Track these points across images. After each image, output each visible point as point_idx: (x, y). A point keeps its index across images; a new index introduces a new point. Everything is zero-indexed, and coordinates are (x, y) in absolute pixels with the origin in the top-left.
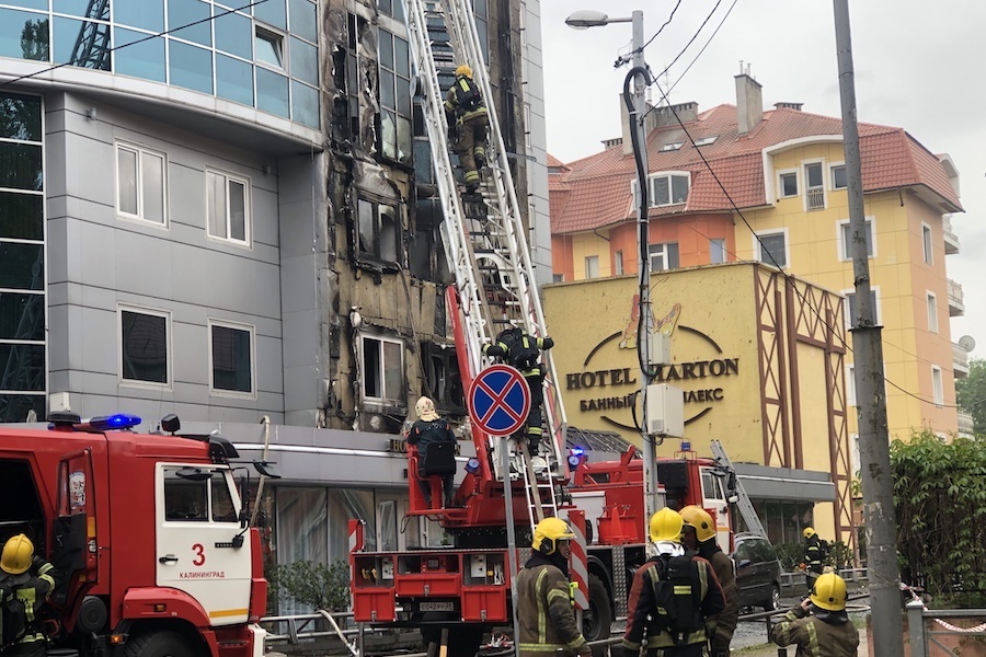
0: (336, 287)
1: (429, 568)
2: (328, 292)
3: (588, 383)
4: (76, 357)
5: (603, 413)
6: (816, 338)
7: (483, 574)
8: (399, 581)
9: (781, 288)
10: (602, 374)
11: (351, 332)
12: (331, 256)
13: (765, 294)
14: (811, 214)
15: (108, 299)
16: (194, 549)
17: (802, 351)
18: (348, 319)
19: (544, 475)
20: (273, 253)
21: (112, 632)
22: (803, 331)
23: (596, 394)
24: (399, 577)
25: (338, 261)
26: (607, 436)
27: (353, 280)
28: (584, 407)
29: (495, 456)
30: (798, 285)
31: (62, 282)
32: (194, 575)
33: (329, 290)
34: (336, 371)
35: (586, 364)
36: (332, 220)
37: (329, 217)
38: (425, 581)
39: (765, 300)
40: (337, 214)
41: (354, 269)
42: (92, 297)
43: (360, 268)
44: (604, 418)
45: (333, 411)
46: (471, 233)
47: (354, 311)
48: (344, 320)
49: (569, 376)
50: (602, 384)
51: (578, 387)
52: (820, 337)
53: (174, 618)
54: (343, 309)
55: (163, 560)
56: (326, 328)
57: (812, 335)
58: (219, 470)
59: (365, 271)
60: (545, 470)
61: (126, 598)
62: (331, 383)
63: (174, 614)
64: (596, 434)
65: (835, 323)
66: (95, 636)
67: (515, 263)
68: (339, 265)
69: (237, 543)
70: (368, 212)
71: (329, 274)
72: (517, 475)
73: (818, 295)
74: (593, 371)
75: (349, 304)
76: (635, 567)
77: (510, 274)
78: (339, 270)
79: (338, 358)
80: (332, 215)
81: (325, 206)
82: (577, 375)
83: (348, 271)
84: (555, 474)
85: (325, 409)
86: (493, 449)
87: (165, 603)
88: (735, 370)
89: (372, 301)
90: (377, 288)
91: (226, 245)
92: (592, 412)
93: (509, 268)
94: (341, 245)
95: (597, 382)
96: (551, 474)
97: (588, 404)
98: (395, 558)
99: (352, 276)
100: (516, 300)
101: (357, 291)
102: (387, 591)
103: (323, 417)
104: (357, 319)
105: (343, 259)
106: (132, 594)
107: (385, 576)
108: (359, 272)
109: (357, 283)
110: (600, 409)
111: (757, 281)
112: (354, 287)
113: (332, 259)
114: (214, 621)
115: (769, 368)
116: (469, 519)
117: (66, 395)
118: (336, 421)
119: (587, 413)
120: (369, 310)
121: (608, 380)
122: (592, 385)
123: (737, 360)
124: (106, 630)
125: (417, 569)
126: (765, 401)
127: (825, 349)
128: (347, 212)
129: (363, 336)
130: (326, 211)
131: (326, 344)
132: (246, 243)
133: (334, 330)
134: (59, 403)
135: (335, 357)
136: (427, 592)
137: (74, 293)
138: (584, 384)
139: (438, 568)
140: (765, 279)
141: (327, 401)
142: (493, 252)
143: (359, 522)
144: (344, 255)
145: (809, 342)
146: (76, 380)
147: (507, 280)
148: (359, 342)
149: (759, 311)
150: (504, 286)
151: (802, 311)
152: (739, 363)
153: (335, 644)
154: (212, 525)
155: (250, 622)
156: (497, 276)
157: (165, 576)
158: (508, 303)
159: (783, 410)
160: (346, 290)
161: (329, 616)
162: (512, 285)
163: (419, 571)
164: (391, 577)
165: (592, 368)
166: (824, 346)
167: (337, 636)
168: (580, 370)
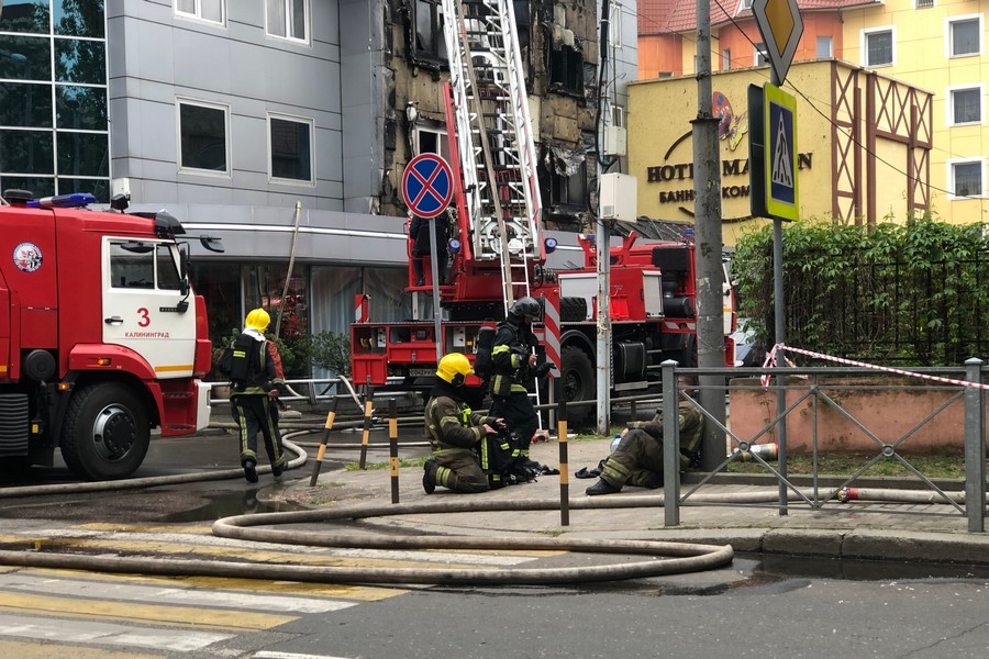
0: (392, 83)
1: (417, 339)
2: (383, 87)
3: (668, 175)
4: (135, 145)
5: (680, 204)
6: (898, 133)
7: (463, 344)
8: (391, 349)
9: (862, 84)
10: (681, 167)
11: (407, 126)
12: (386, 54)
13: (844, 91)
14: (920, 11)
15: (167, 93)
16: (139, 311)
17: (882, 149)
18: (404, 114)
19: (520, 255)
20: (332, 52)
21: (61, 381)
22: (884, 126)
23: (675, 186)
24: (390, 346)
25: (395, 59)
26: (681, 225)
27: (410, 77)
28: (663, 199)
29: (474, 238)
30: (880, 81)
31: (121, 77)
32: (140, 335)
33: (384, 86)
34: (391, 162)
35: (666, 158)
36: (389, 20)
37: (385, 17)
38: (412, 350)
39: (843, 97)
40: (394, 14)
41: (411, 67)
42: (151, 91)
43: (418, 66)
44: (682, 209)
45: (388, 199)
46: (468, 33)
47: (411, 106)
48: (401, 115)
49: (650, 169)
50: (681, 177)
51: (658, 180)
52: (903, 131)
53: (119, 371)
54: (400, 104)
55: (109, 321)
56: (382, 122)
57: (894, 130)
58: (164, 244)
59: (422, 69)
60: (522, 251)
61: (73, 351)
62: (385, 172)
63: (119, 367)
64: (670, 224)
65: (921, 119)
66: (44, 384)
67: (508, 61)
68: (396, 63)
69: (182, 308)
70: (426, 11)
71: (384, 71)
72: (494, 255)
73: (903, 92)
74: (673, 165)
75: (406, 99)
76: (625, 342)
77: (503, 71)
78: (396, 67)
79: (395, 150)
80: (389, 15)
81: (381, 6)
82: (657, 168)
83: (405, 69)
84: (530, 255)
85: (381, 196)
86: (473, 231)
87: (110, 358)
88: (809, 164)
89: (430, 97)
90: (435, 85)
91: (284, 43)
92: (671, 203)
93: (502, 65)
94: (397, 44)
95: (677, 176)
96: (526, 255)
97: (667, 196)
98: (388, 329)
99: (409, 73)
100: (508, 95)
101: (414, 87)
102: (380, 358)
103: (377, 204)
104: (413, 113)
105: (401, 57)
106: (78, 349)
107: (381, 345)
108: (416, 69)
109: (414, 80)
110: (678, 200)
111: (835, 77)
112: (411, 83)
113: (388, 58)
114: (160, 375)
115: (844, 163)
116: (457, 295)
117: (126, 181)
118: (392, 208)
119: (666, 205)
120: (426, 106)
121: (686, 173)
122: (672, 177)
123: (810, 155)
124: (56, 379)
125: (408, 340)
126: (836, 194)
127: (908, 145)
128: (405, 13)
129: (419, 129)
130: (382, 12)
131: (382, 137)
132: (306, 42)
133: (390, 125)
134: (121, 187)
135: (390, 149)
136: (414, 359)
137: (132, 87)
138: (664, 177)
139: (426, 338)
140: (843, 76)
141: (381, 189)
142: (488, 50)
143: (365, 297)
144: (400, 54)
145: (891, 138)
146: (135, 167)
147: (500, 77)
148: (415, 135)
149: (835, 108)
150: (497, 82)
151: (884, 108)
152: (813, 157)
153: (351, 406)
154: (157, 291)
155: (195, 377)
156: (491, 74)
157: (111, 335)
158: (499, 98)
159: (857, 202)
160: (403, 86)
161: (346, 381)
162: (504, 82)
163: (409, 340)
164: (384, 345)
165: (672, 162)
166: (908, 141)
167: (352, 398)
168: (661, 163)
